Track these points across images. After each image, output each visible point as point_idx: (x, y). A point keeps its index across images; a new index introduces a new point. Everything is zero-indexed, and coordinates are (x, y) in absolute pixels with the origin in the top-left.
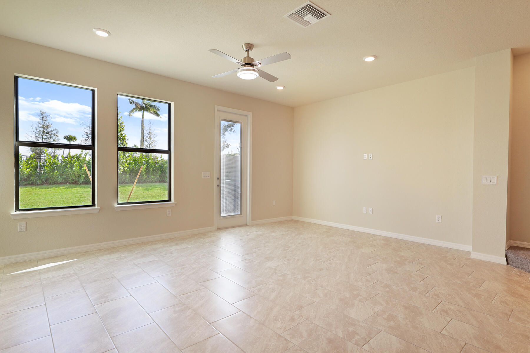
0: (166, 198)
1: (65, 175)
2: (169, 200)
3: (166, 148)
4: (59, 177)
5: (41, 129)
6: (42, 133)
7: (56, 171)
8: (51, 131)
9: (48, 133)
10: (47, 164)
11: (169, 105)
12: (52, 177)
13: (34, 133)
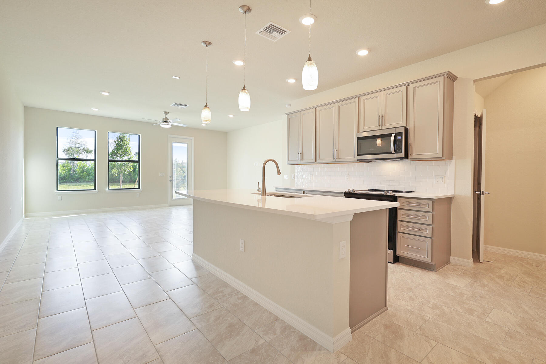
0: (138, 187)
1: (92, 175)
2: (139, 188)
3: (137, 160)
4: (87, 177)
5: (74, 140)
6: (75, 143)
7: (85, 173)
8: (81, 142)
9: (79, 143)
10: (78, 167)
11: (139, 135)
12: (82, 177)
13: (69, 143)
